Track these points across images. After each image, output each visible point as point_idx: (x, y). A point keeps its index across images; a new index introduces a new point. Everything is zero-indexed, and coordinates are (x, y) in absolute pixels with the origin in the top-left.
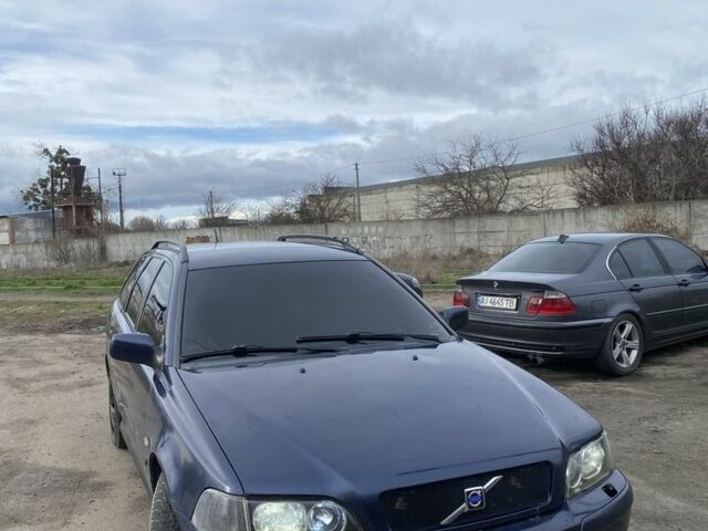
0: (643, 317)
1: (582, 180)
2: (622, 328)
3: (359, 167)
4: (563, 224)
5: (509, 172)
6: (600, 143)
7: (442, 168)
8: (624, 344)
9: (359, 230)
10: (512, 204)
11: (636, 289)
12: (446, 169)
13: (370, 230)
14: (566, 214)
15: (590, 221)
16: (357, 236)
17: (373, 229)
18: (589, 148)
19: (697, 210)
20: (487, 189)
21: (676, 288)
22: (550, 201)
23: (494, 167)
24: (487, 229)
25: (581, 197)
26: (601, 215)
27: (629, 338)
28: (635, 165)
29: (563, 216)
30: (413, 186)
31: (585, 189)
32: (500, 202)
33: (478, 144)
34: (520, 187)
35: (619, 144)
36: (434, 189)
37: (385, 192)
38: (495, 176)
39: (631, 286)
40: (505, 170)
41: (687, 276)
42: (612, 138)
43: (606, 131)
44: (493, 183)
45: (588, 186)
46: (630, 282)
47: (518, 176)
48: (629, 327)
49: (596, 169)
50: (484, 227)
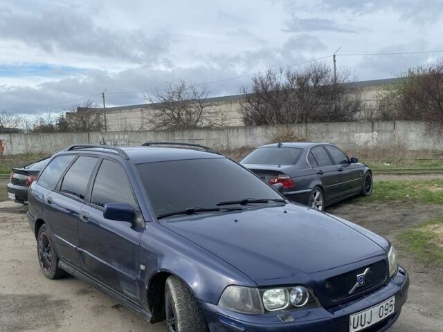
0: (324, 189)
1: (246, 110)
2: (315, 194)
3: (105, 95)
4: (238, 136)
5: (202, 103)
6: (256, 88)
7: (162, 99)
8: (316, 203)
9: (112, 137)
10: (205, 123)
11: (321, 173)
12: (165, 100)
13: (119, 137)
14: (240, 130)
15: (253, 134)
16: (111, 141)
17: (122, 137)
18: (250, 91)
19: (310, 129)
20: (189, 113)
21: (337, 173)
22: (227, 122)
23: (194, 99)
24: (194, 138)
25: (246, 120)
26: (259, 131)
27: (318, 200)
28: (275, 101)
29: (238, 131)
30: (139, 109)
31: (248, 115)
32: (197, 121)
33: (183, 85)
34: (209, 113)
35: (266, 90)
36: (157, 111)
37: (120, 112)
38: (194, 106)
39: (318, 172)
40: (199, 101)
41: (340, 166)
42: (263, 86)
43: (259, 82)
44: (193, 110)
45: (249, 114)
46: (318, 169)
47: (208, 106)
48: (318, 194)
49: (254, 104)
50: (192, 136)
